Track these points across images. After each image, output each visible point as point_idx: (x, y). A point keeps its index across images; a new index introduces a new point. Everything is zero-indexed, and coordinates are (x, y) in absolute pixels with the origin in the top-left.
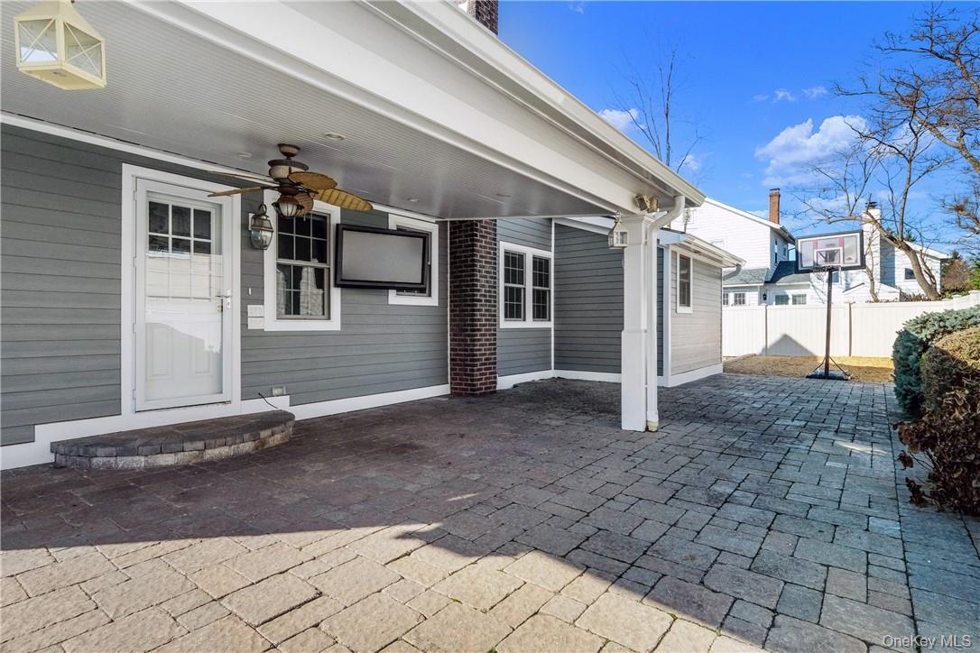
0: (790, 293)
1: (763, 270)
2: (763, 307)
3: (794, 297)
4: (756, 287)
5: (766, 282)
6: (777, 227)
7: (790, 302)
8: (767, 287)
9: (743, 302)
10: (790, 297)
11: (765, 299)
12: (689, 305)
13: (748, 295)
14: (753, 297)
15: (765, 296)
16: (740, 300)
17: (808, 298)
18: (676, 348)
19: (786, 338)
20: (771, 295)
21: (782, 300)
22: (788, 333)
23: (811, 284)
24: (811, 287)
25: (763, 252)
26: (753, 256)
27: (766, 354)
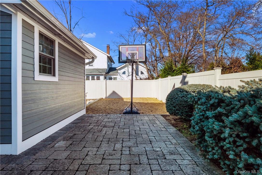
0: (113, 77)
1: (105, 69)
2: (105, 81)
3: (114, 78)
4: (103, 74)
5: (106, 73)
6: (109, 56)
7: (113, 79)
8: (106, 75)
9: (99, 79)
10: (113, 78)
11: (106, 78)
12: (54, 75)
13: (101, 77)
14: (102, 78)
15: (106, 77)
16: (98, 79)
17: (118, 78)
18: (26, 113)
19: (114, 93)
20: (107, 77)
21: (111, 79)
22: (115, 91)
23: (119, 74)
24: (119, 75)
25: (105, 63)
26: (102, 64)
27: (106, 98)
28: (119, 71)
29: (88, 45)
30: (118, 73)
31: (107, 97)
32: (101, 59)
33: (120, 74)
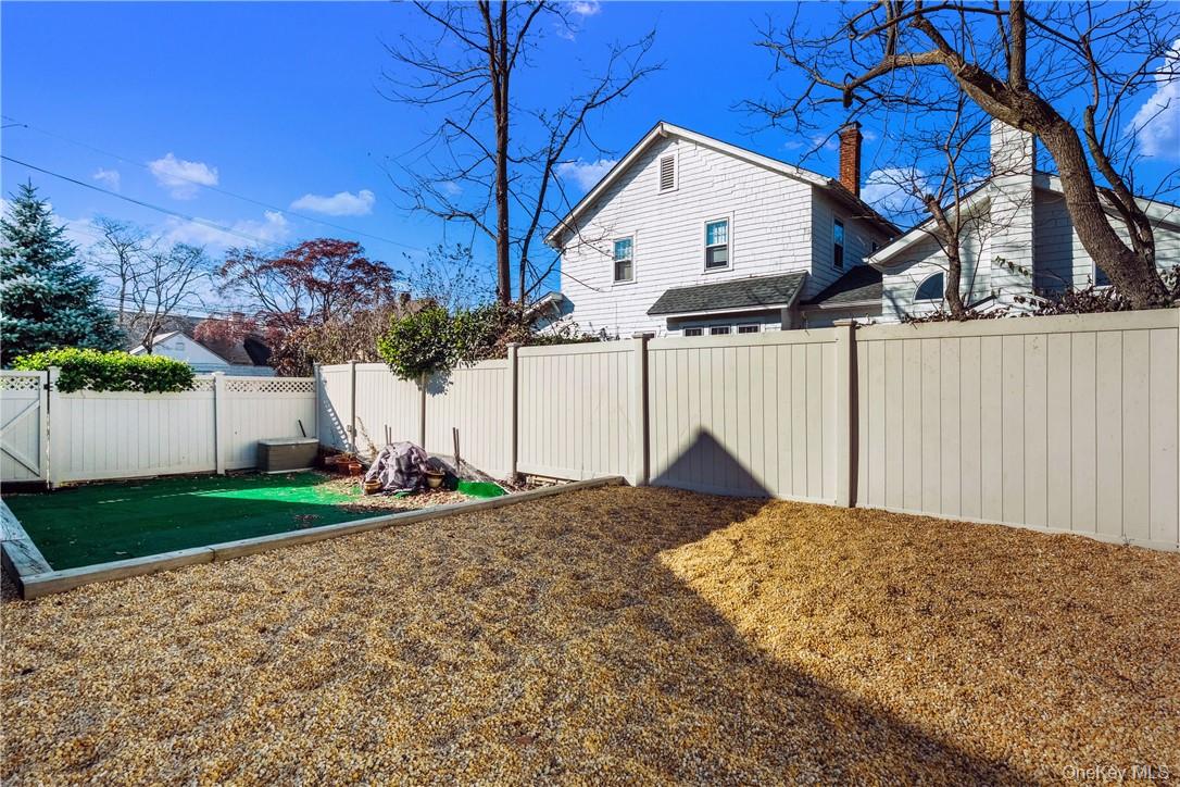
1: (798, 276)
4: (777, 312)
6: (822, 182)
23: (886, 302)
24: (885, 311)
25: (800, 239)
26: (781, 247)
27: (645, 482)
28: (889, 281)
29: (702, 145)
30: (880, 294)
31: (652, 477)
32: (775, 218)
33: (901, 303)
